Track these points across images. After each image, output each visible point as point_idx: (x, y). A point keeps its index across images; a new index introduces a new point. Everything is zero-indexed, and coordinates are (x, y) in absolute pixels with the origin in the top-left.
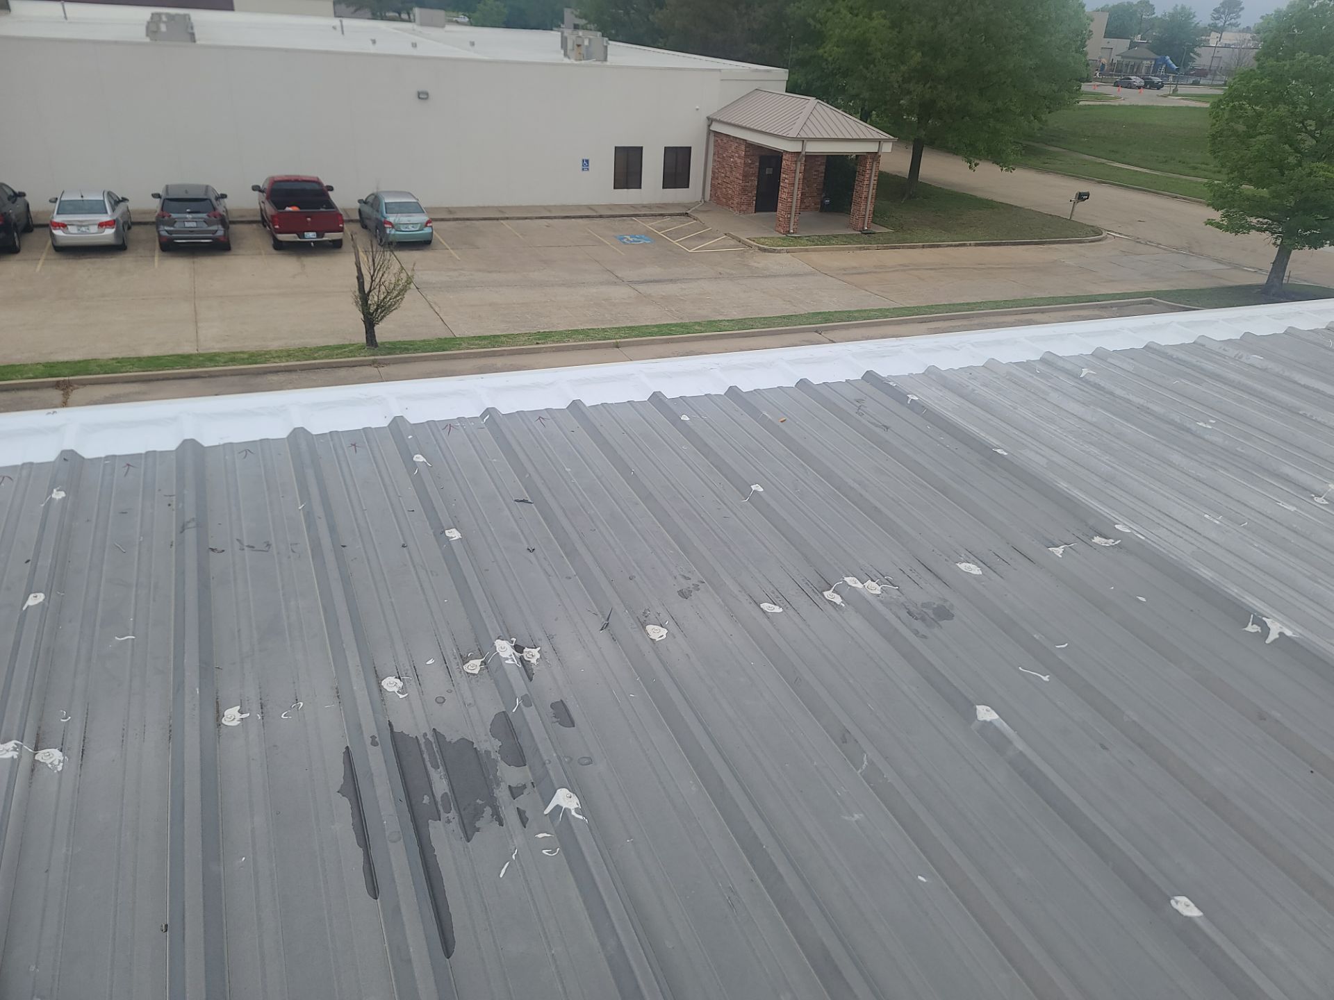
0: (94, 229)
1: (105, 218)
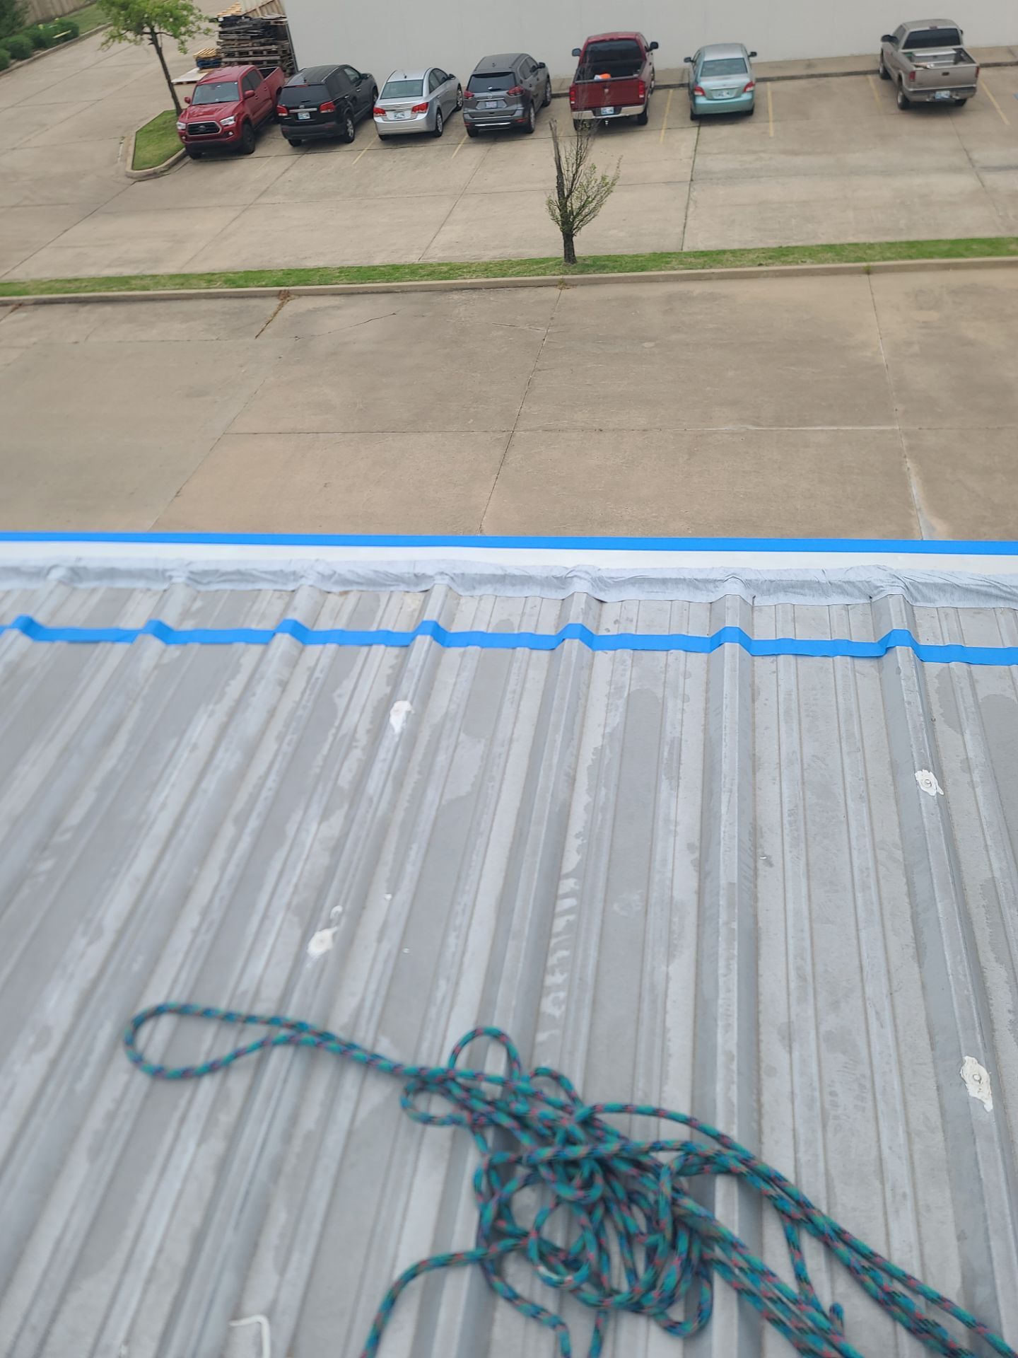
0: (408, 114)
1: (419, 101)
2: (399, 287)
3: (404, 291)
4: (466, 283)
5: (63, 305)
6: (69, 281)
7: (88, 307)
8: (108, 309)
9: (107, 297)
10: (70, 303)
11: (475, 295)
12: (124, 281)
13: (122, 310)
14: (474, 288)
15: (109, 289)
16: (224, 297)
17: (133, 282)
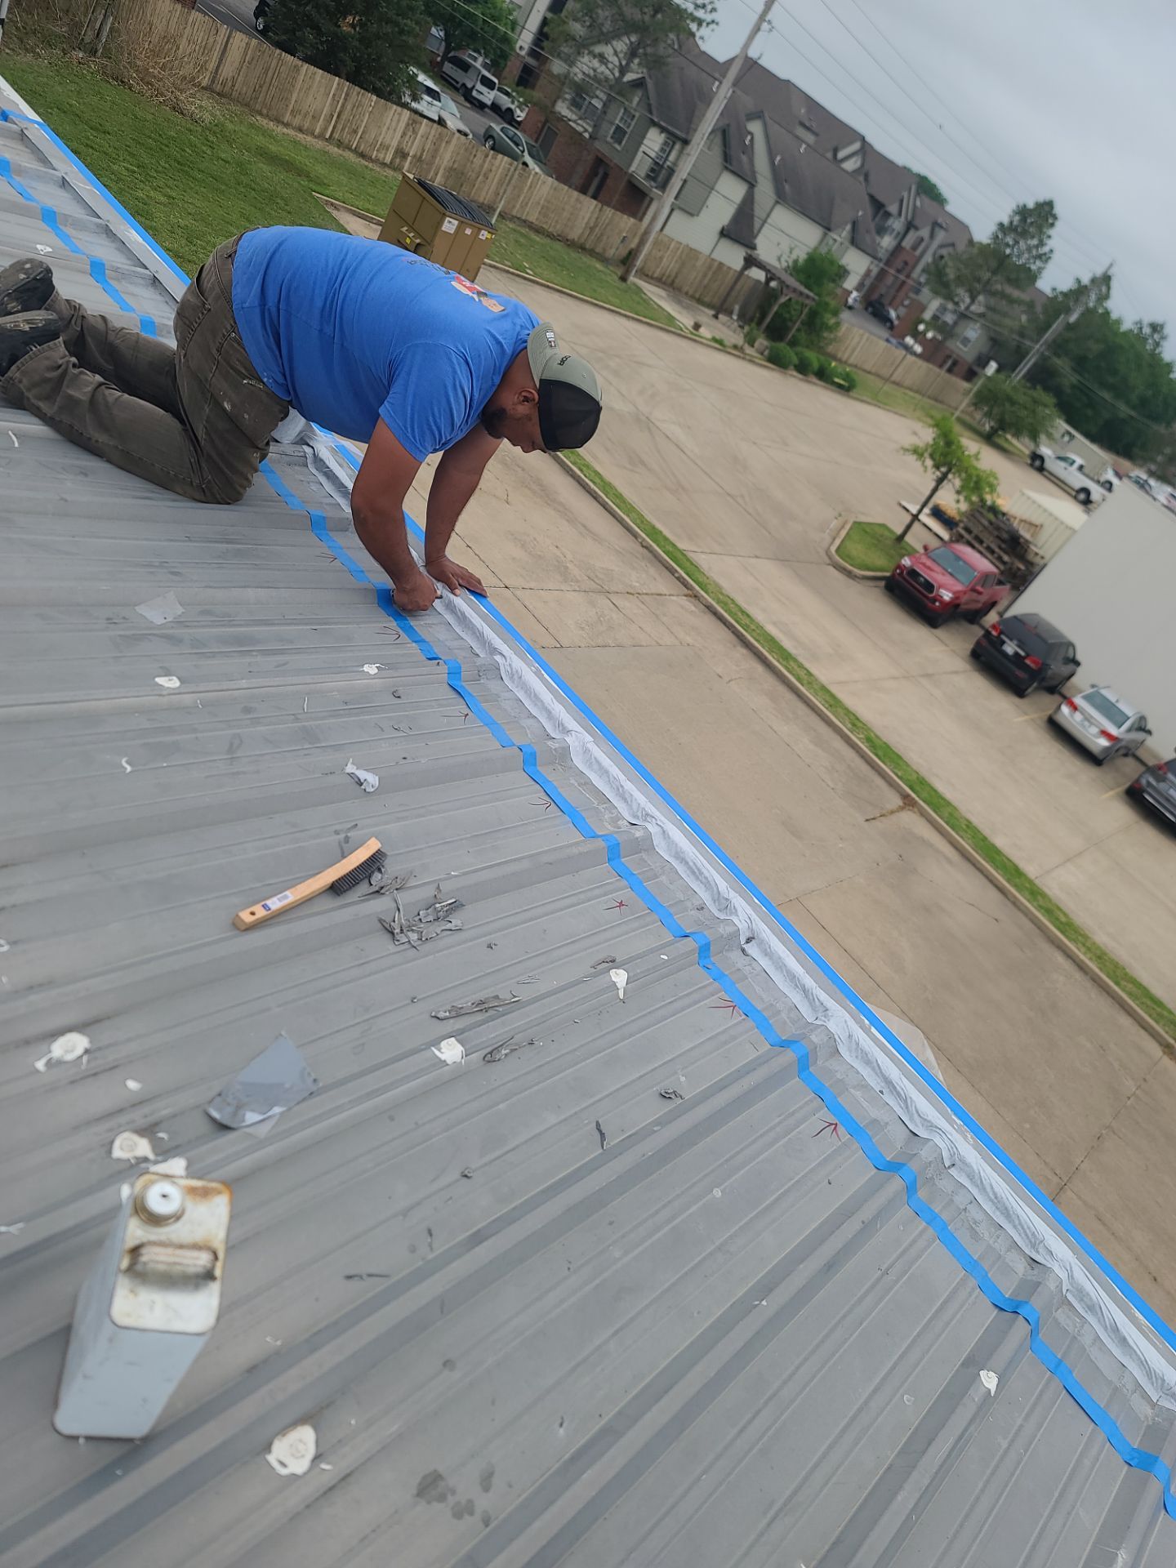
0: (1094, 730)
1: (1113, 730)
2: (1015, 897)
3: (1015, 903)
4: (1078, 956)
5: (726, 629)
6: (743, 612)
7: (744, 651)
8: (760, 669)
9: (766, 658)
10: (733, 632)
11: (1078, 975)
12: (785, 656)
13: (770, 681)
14: (1081, 967)
15: (770, 651)
16: (857, 752)
17: (792, 663)
